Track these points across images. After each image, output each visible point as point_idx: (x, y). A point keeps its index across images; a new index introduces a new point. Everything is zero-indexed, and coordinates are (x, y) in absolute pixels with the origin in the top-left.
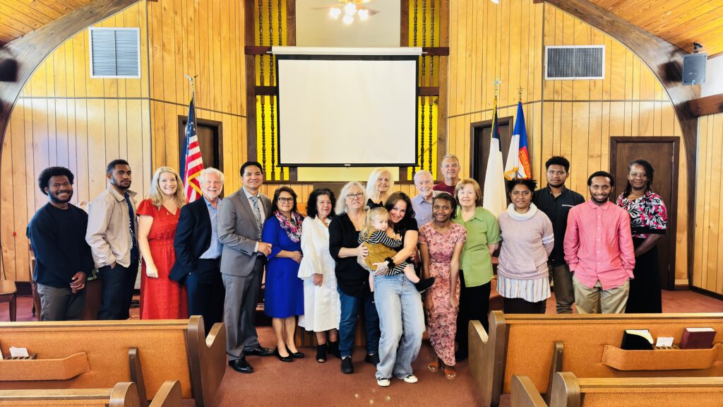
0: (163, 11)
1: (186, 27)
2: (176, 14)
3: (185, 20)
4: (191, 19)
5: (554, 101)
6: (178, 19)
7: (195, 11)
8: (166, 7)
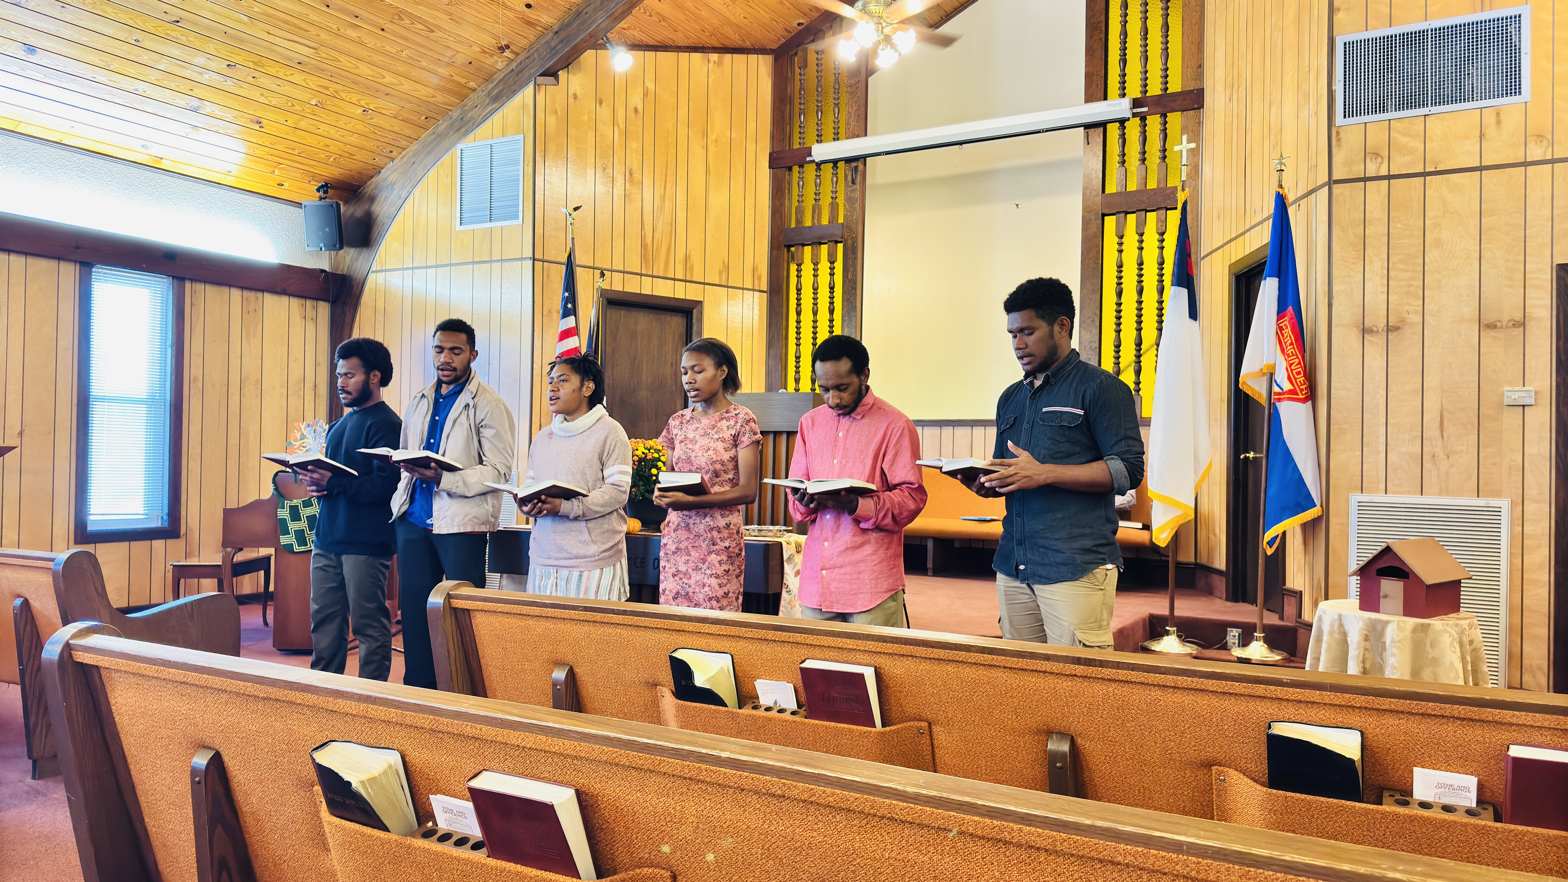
0: (571, 100)
1: (622, 126)
2: (601, 104)
3: (621, 114)
4: (636, 110)
5: (1365, 179)
6: (605, 112)
7: (645, 94)
8: (578, 94)
